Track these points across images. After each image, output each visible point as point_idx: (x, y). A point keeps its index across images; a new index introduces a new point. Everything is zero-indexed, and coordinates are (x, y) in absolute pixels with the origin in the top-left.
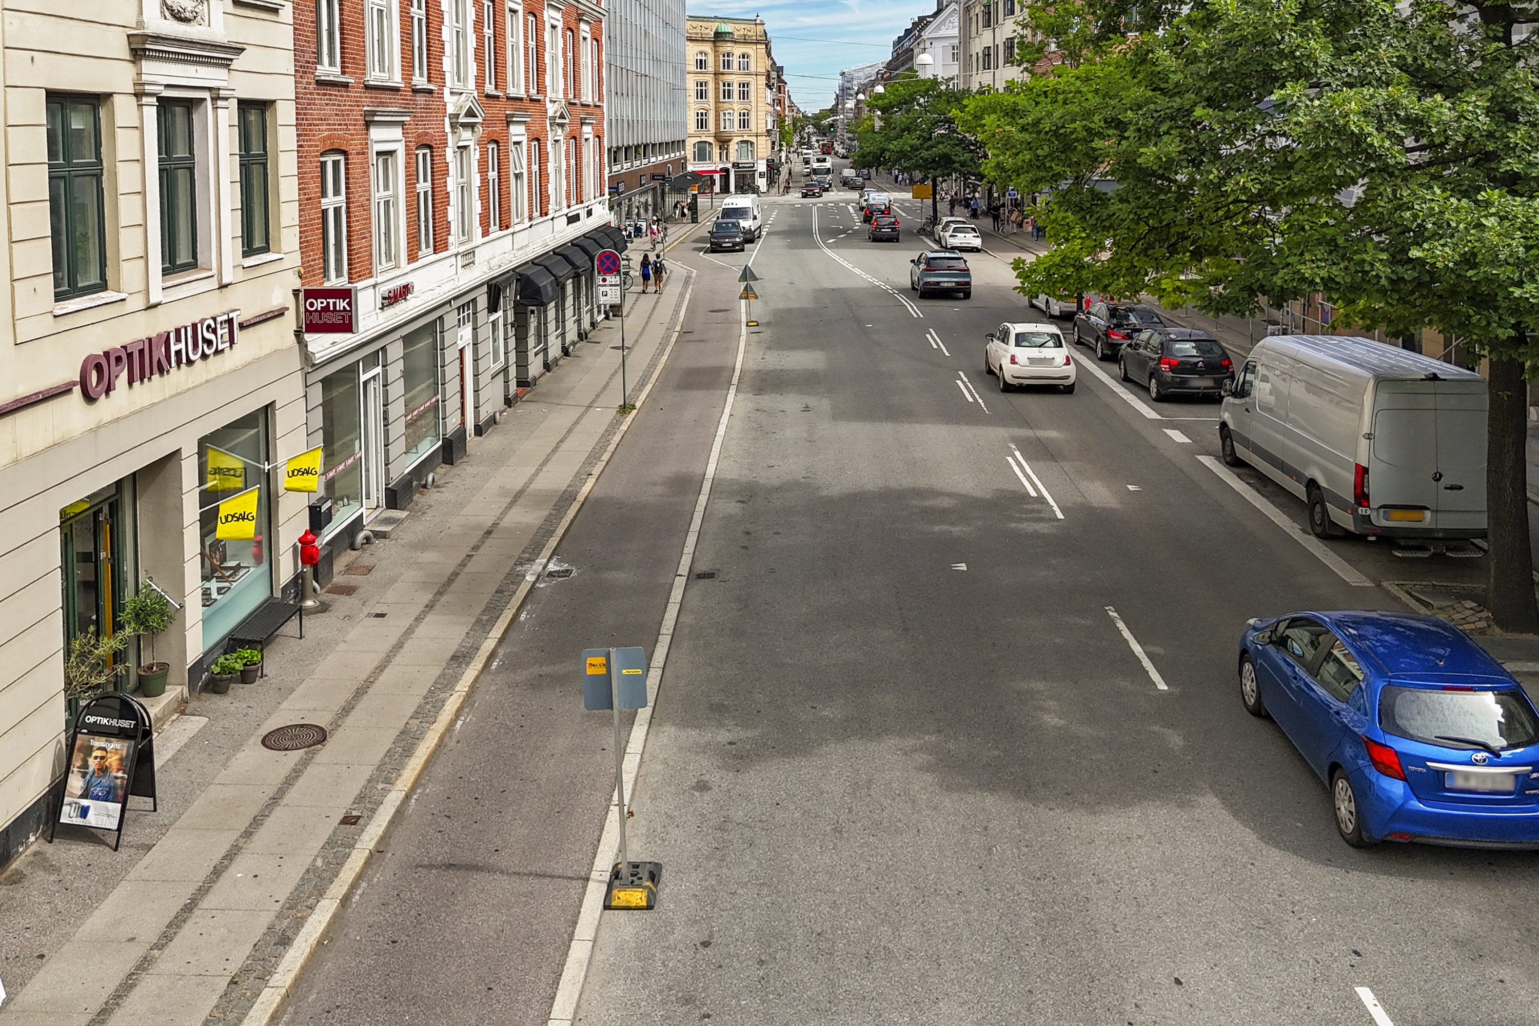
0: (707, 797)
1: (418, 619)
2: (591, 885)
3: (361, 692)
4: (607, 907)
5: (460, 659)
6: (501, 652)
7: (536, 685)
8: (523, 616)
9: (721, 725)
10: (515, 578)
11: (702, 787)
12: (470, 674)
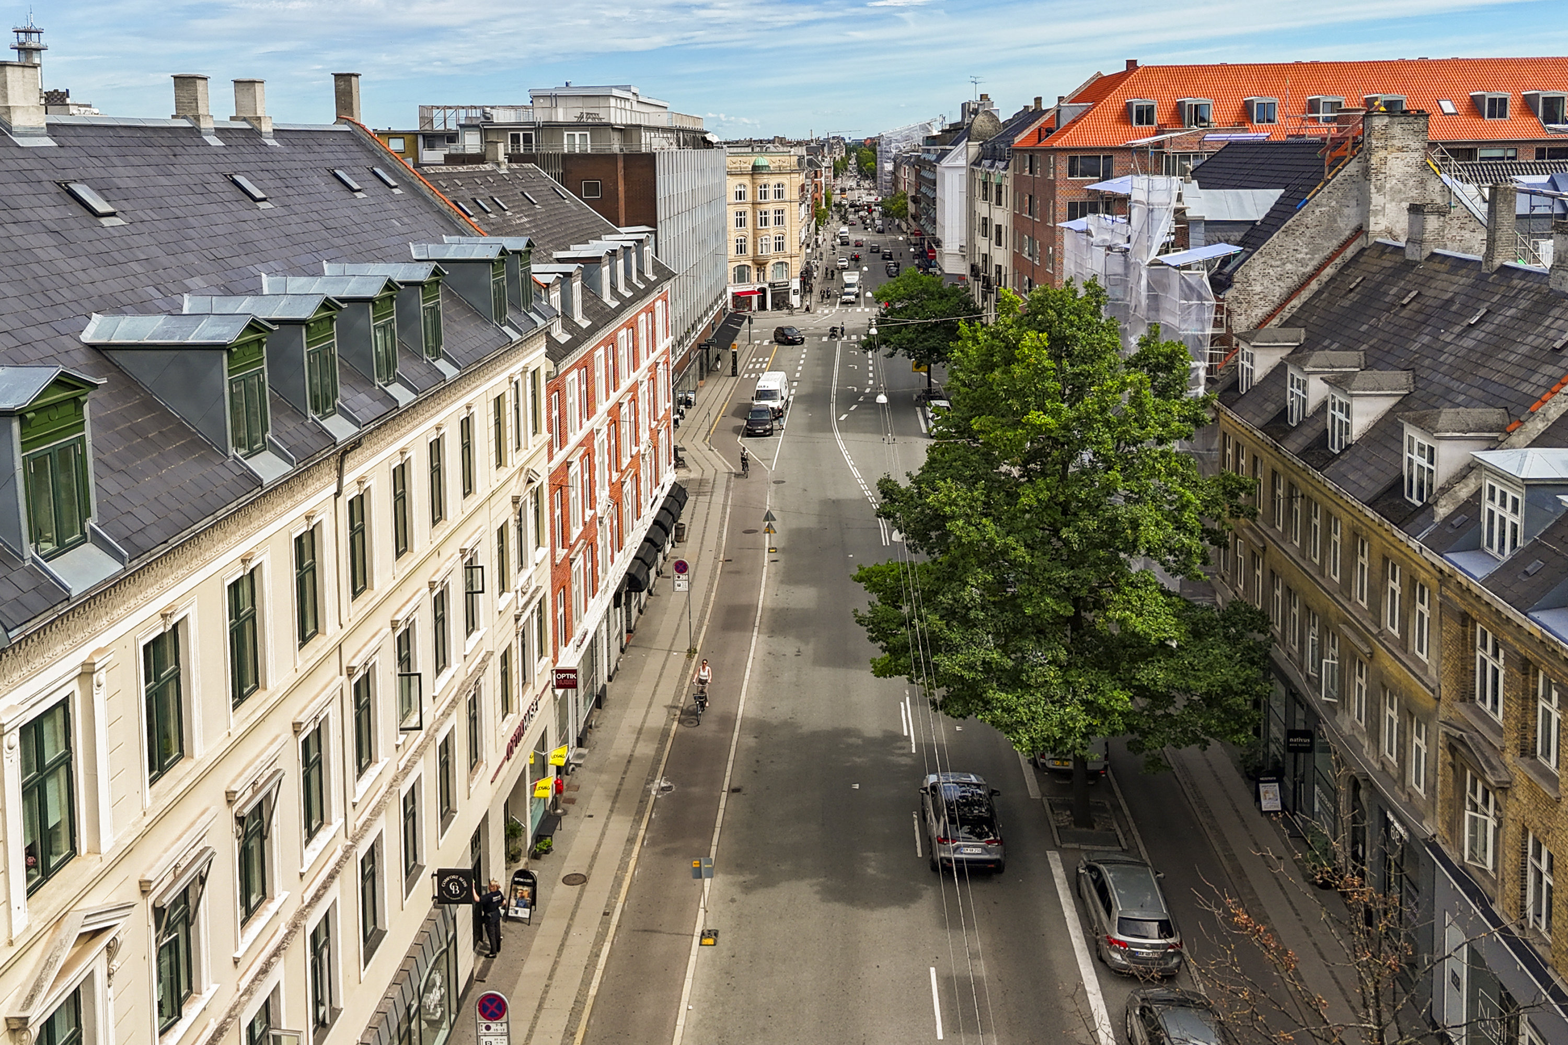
0: (735, 905)
1: (608, 818)
2: (695, 938)
3: (594, 857)
4: (700, 945)
5: (631, 841)
6: (647, 836)
7: (667, 853)
8: (653, 816)
9: (741, 874)
10: (647, 793)
11: (733, 900)
12: (637, 848)
